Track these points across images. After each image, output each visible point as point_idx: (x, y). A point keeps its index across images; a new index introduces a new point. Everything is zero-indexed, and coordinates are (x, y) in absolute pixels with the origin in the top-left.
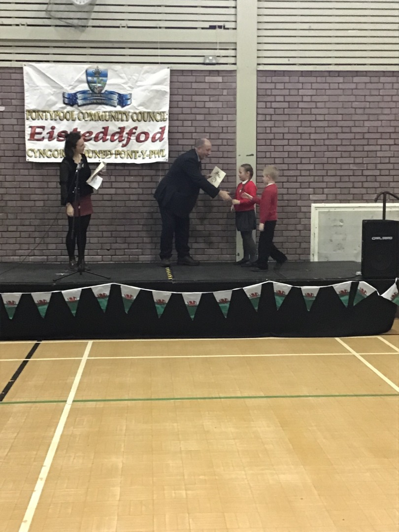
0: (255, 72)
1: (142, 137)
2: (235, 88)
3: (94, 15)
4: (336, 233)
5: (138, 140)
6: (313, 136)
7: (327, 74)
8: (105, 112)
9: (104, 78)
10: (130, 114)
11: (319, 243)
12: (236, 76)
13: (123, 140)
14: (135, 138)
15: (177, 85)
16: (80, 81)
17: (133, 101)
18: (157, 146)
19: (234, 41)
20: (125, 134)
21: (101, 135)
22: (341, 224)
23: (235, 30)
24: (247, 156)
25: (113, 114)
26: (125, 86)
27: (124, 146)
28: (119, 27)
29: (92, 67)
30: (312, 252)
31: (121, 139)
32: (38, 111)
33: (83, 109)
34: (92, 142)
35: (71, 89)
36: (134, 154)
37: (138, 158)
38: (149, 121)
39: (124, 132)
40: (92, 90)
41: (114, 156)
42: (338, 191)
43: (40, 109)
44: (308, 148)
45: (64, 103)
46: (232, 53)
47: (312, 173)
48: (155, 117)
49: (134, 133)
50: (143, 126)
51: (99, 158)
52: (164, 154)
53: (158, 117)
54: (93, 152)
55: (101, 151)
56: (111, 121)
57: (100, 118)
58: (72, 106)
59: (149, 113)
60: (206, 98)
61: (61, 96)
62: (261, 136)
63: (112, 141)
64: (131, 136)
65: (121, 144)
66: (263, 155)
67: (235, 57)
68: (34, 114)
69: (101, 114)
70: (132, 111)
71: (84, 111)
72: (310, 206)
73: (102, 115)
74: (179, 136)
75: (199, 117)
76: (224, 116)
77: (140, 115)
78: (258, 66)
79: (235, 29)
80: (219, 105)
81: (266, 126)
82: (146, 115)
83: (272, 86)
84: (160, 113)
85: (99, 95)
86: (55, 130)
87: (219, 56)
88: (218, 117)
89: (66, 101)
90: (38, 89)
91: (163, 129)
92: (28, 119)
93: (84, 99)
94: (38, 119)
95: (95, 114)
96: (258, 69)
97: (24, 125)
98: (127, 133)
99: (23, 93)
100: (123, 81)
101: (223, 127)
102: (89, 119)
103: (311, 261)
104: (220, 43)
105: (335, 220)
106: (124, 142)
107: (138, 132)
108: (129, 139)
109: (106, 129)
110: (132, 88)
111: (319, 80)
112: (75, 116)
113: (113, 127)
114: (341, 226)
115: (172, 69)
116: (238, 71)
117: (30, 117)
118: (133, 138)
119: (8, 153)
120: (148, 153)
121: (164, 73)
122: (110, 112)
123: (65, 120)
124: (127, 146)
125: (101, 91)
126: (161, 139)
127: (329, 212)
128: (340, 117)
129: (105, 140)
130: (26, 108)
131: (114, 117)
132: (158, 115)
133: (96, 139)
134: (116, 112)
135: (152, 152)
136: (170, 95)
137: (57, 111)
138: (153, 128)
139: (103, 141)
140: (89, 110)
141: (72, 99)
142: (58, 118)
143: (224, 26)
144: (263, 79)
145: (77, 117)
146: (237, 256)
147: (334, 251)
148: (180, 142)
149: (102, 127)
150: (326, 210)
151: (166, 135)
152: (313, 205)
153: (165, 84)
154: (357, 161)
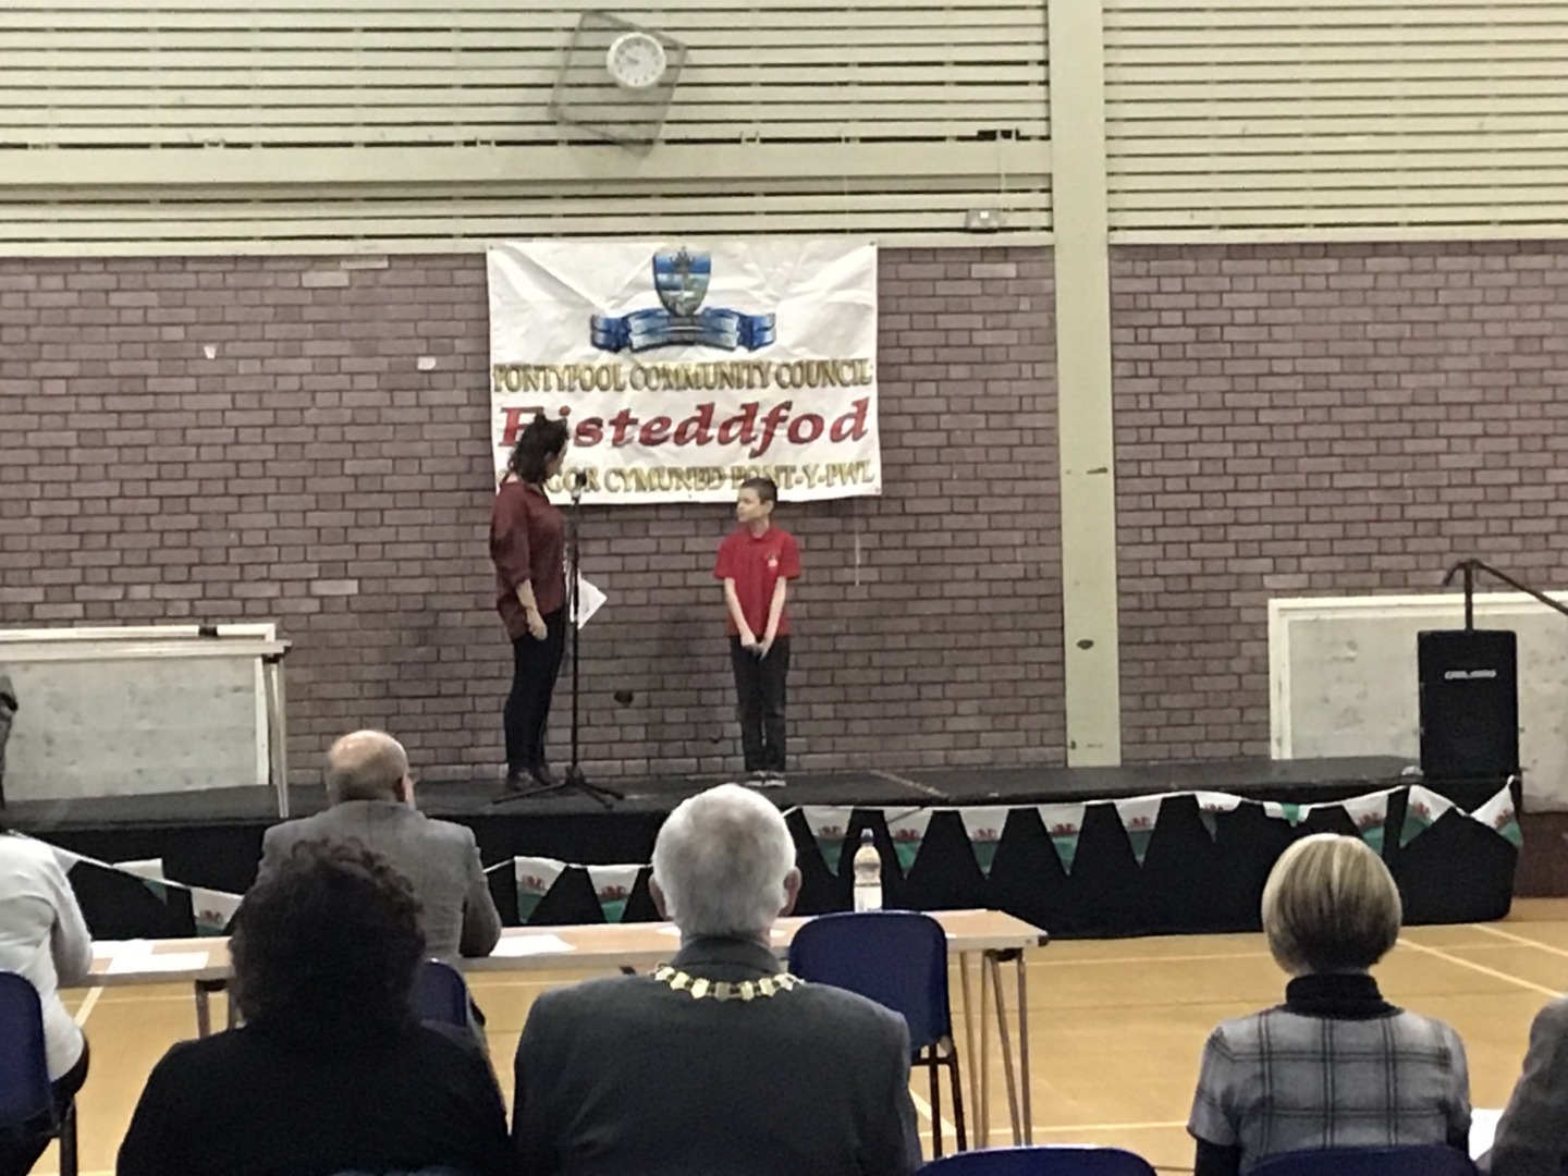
0: (1105, 249)
1: (806, 430)
2: (1053, 293)
3: (673, 113)
4: (1339, 679)
5: (794, 437)
6: (1265, 417)
7: (1296, 252)
8: (704, 365)
9: (701, 277)
10: (773, 369)
11: (1292, 707)
12: (1053, 260)
13: (755, 439)
14: (785, 432)
15: (894, 288)
16: (638, 286)
17: (779, 334)
18: (848, 451)
19: (1047, 171)
20: (759, 424)
21: (694, 427)
22: (1352, 654)
23: (1046, 143)
24: (1090, 472)
25: (727, 370)
26: (757, 294)
27: (754, 454)
28: (737, 141)
29: (669, 248)
30: (1274, 735)
31: (746, 435)
32: (526, 367)
33: (647, 360)
34: (670, 445)
35: (614, 307)
36: (783, 476)
37: (796, 487)
38: (824, 385)
39: (754, 415)
40: (669, 309)
41: (729, 482)
42: (1339, 564)
43: (531, 361)
44: (1253, 449)
45: (594, 344)
46: (1041, 200)
47: (1268, 515)
48: (837, 372)
49: (784, 419)
50: (806, 400)
51: (689, 488)
52: (869, 474)
53: (847, 374)
54: (673, 472)
55: (694, 469)
56: (721, 388)
57: (691, 382)
58: (616, 350)
59: (822, 364)
60: (977, 321)
61: (587, 324)
62: (1125, 419)
63: (724, 441)
64: (775, 427)
65: (747, 450)
66: (1131, 469)
67: (1050, 210)
68: (514, 374)
69: (692, 372)
70: (778, 360)
71: (647, 365)
72: (1265, 608)
73: (696, 374)
74: (906, 422)
75: (957, 372)
76: (1024, 366)
77: (798, 370)
78: (1113, 233)
79: (1047, 138)
80: (1010, 337)
81: (1138, 389)
82: (814, 368)
83: (1151, 285)
84: (851, 364)
85: (688, 321)
86: (569, 418)
87: (1006, 210)
88: (1009, 370)
89: (601, 338)
90: (524, 311)
91: (862, 406)
92: (498, 389)
93: (649, 332)
94: (526, 390)
95: (676, 372)
96: (1112, 242)
97: (489, 405)
98: (763, 420)
99: (487, 319)
100: (752, 282)
101: (1021, 397)
102: (662, 382)
103: (1274, 757)
104: (1008, 176)
105: (1334, 643)
106: (757, 445)
107: (793, 415)
108: (769, 435)
109: (707, 411)
110: (777, 300)
111: (1276, 265)
112: (624, 378)
113: (728, 403)
114: (1351, 660)
115: (884, 246)
116: (1057, 249)
117: (503, 384)
118: (781, 432)
119: (441, 483)
120: (822, 471)
121: (863, 256)
122: (717, 365)
123: (596, 389)
124: (766, 454)
125: (695, 308)
126: (857, 433)
127: (1316, 621)
128: (1335, 365)
129: (703, 440)
130: (495, 359)
131: (727, 378)
132: (845, 368)
133: (680, 437)
134: (734, 365)
135: (834, 469)
136: (880, 314)
137: (575, 367)
138: (834, 403)
139: (700, 443)
140: (661, 359)
141: (617, 333)
142: (577, 383)
143: (1017, 132)
144: (1127, 267)
145: (627, 379)
146: (1070, 751)
147: (1337, 728)
148: (908, 439)
149: (694, 405)
150: (1311, 617)
151: (871, 422)
152: (1275, 604)
153: (865, 285)
154: (1387, 481)
